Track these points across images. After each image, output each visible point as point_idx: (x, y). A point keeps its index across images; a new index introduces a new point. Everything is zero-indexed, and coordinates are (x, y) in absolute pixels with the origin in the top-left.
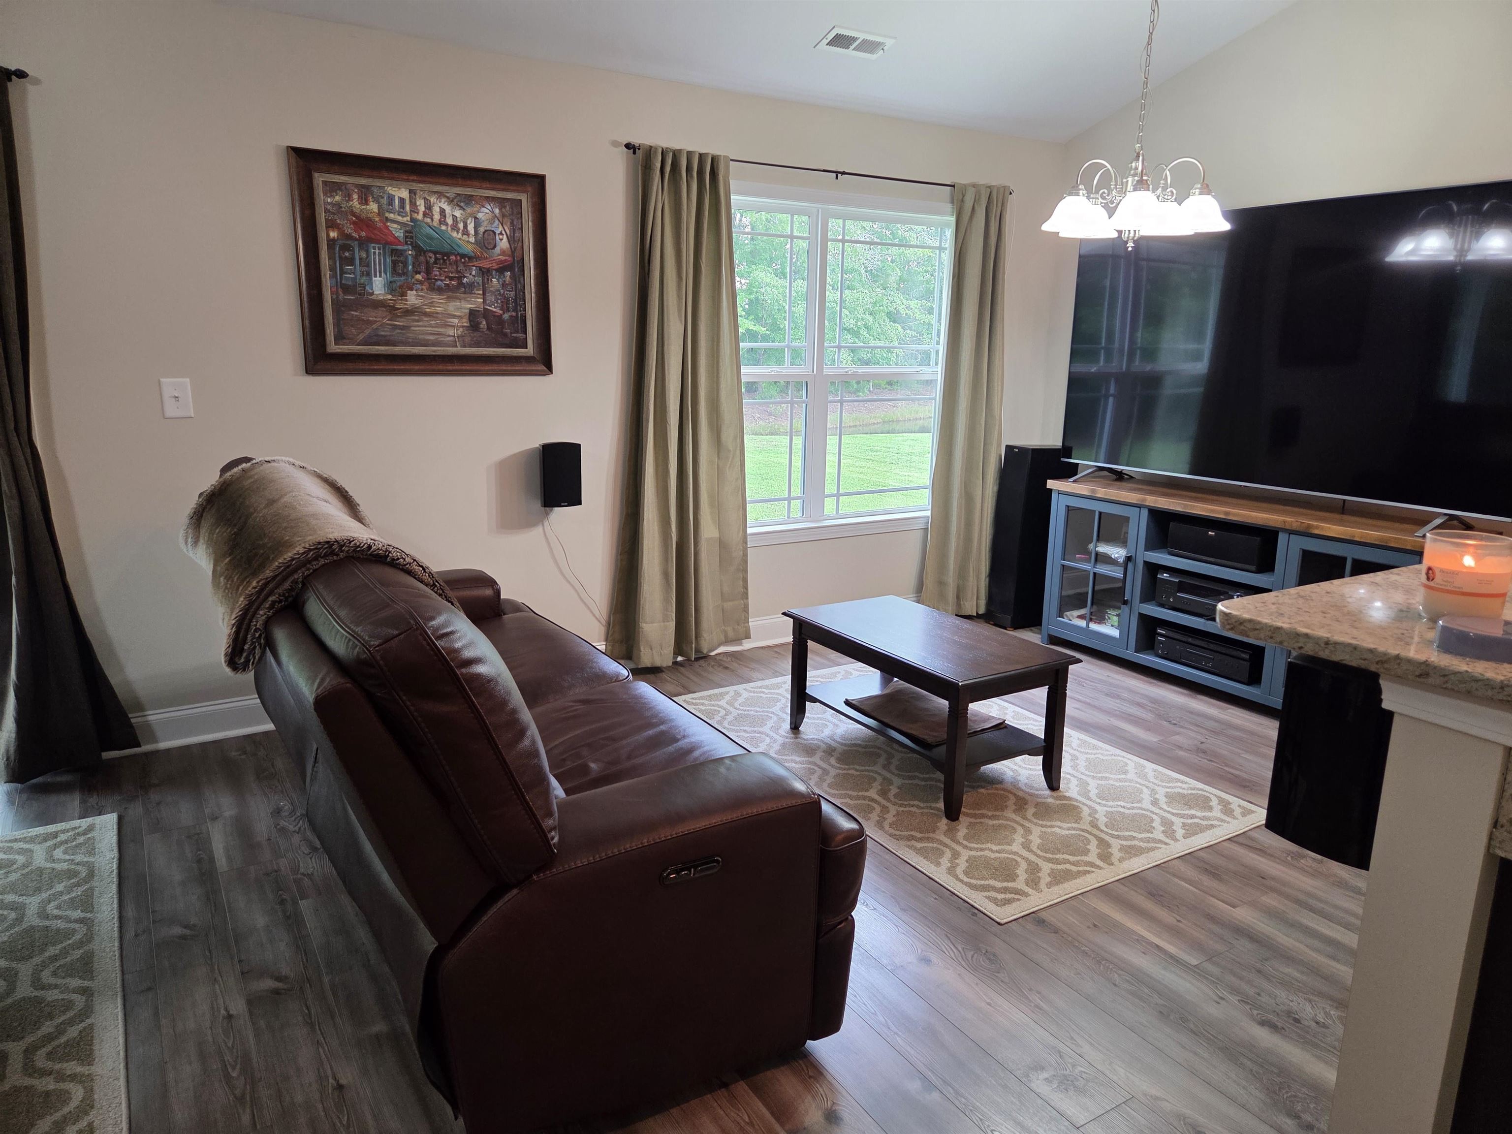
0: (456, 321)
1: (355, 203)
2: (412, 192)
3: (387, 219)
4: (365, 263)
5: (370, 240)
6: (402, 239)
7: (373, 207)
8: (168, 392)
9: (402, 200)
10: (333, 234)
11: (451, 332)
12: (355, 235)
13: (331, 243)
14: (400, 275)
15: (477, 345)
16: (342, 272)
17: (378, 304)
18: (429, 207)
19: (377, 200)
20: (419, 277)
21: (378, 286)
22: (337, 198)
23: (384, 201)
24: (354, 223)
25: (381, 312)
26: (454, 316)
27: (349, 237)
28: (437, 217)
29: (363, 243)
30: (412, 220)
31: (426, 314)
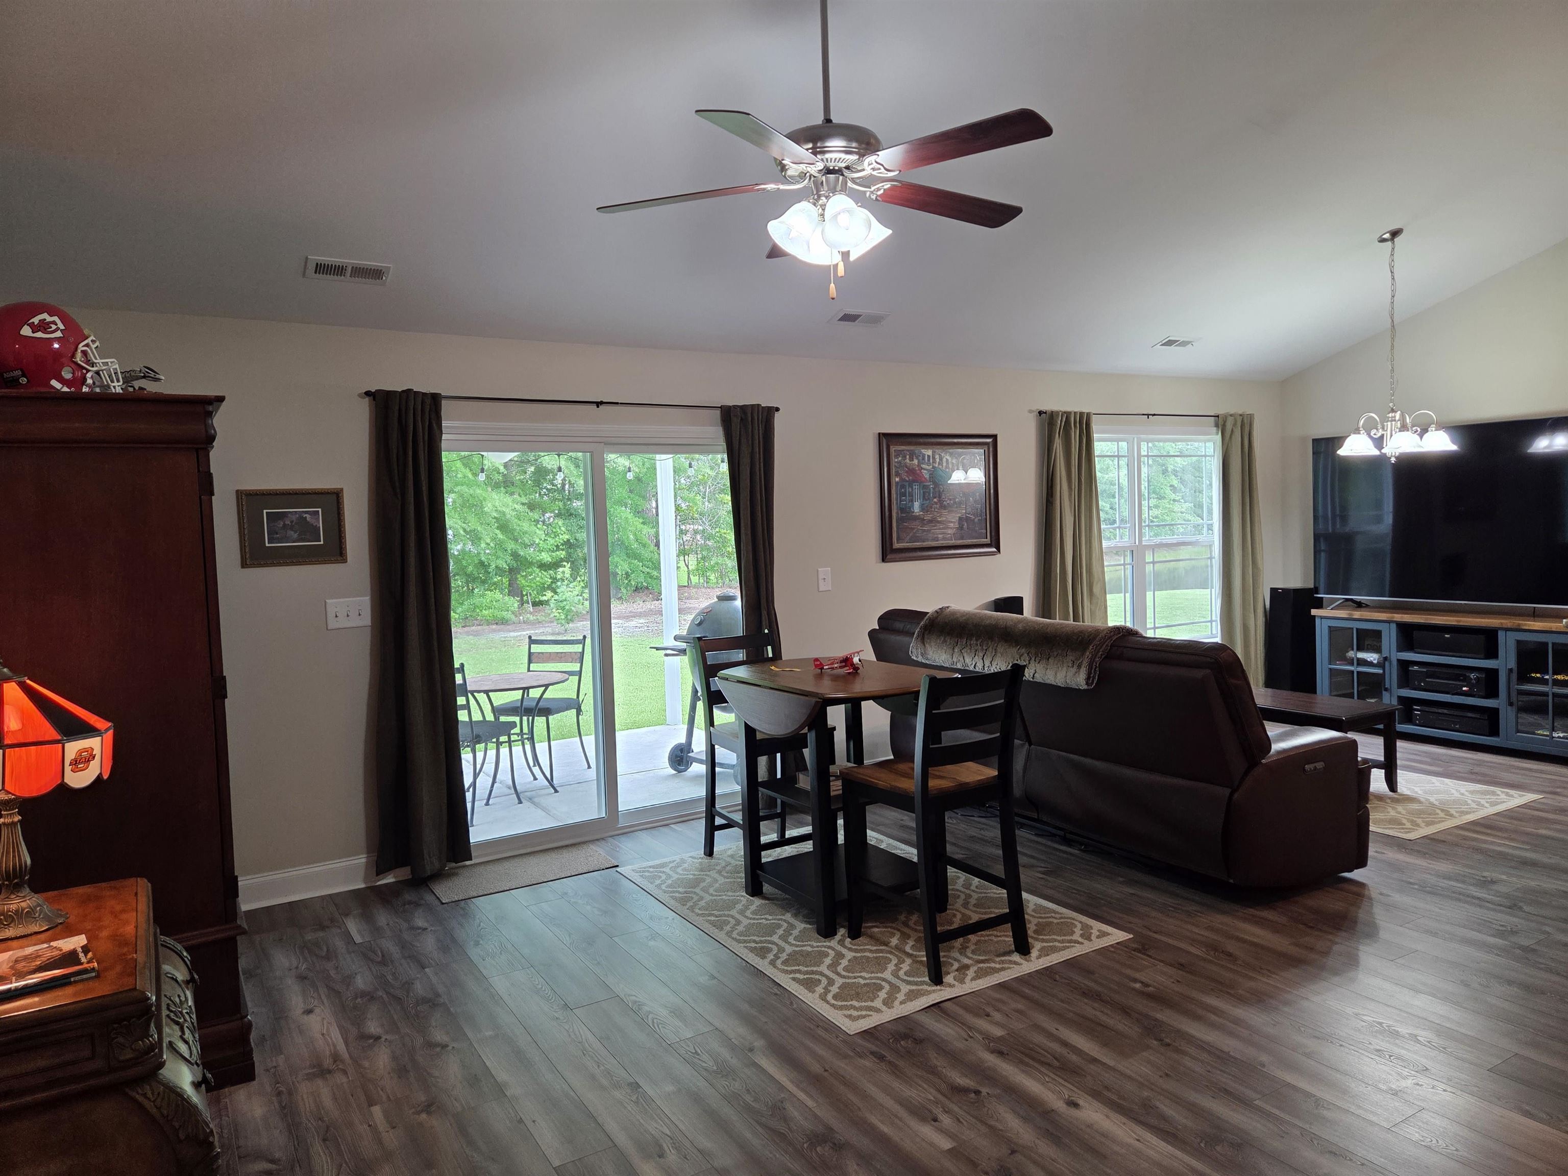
0: (952, 525)
1: (908, 461)
2: (934, 453)
3: (922, 468)
4: (911, 495)
5: (914, 481)
6: (928, 479)
7: (916, 462)
8: (821, 576)
9: (929, 456)
10: (897, 479)
11: (950, 531)
12: (907, 479)
13: (897, 483)
14: (926, 500)
15: (962, 538)
16: (901, 501)
17: (916, 518)
18: (941, 459)
19: (917, 458)
20: (935, 500)
21: (916, 507)
22: (900, 459)
23: (920, 458)
24: (907, 472)
25: (917, 522)
26: (952, 522)
27: (904, 480)
28: (944, 464)
29: (911, 483)
30: (934, 467)
31: (939, 522)
